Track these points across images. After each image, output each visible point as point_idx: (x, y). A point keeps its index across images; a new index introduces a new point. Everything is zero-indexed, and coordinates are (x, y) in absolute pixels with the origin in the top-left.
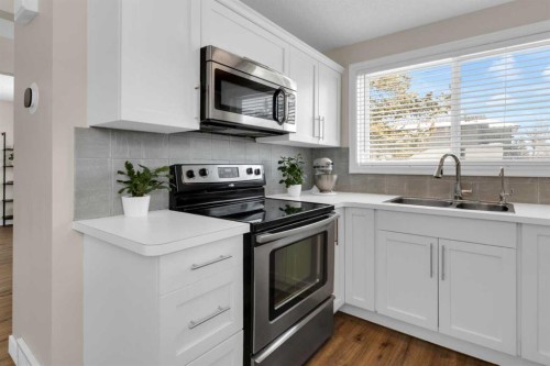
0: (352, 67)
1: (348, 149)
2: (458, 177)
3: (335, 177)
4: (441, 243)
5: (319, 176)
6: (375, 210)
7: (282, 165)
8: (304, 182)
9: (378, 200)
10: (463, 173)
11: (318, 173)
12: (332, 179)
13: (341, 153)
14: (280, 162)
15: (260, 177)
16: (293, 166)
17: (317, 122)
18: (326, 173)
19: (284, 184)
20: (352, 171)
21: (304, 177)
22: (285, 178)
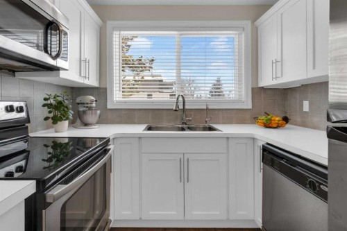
0: (110, 23)
1: (106, 89)
2: (184, 109)
3: (98, 112)
4: (186, 157)
5: (84, 112)
6: (140, 138)
7: (49, 102)
8: (71, 117)
9: (139, 129)
10: (186, 107)
11: (81, 109)
12: (96, 113)
13: (101, 92)
14: (45, 99)
15: (23, 115)
16: (60, 103)
17: (82, 63)
18: (90, 108)
19: (50, 121)
20: (109, 107)
21: (71, 114)
22: (51, 115)
